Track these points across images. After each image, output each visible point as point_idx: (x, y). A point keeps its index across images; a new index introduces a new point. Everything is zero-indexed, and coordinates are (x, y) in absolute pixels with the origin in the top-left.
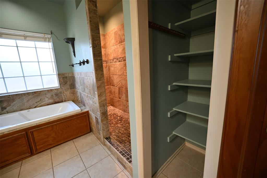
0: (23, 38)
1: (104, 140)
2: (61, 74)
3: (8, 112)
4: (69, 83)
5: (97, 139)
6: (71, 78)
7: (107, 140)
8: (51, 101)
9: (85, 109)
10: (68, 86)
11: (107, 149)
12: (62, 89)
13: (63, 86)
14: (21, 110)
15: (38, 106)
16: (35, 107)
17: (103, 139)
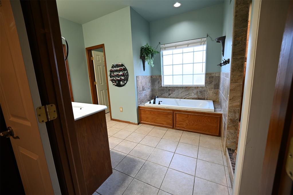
0: (187, 46)
1: (226, 150)
2: (208, 74)
3: (171, 98)
4: (214, 83)
5: (221, 145)
6: (217, 79)
7: (228, 151)
8: (196, 96)
9: (221, 111)
10: (213, 85)
11: (225, 159)
12: (206, 87)
13: (208, 85)
14: (177, 98)
15: (186, 98)
16: (185, 99)
17: (226, 148)
